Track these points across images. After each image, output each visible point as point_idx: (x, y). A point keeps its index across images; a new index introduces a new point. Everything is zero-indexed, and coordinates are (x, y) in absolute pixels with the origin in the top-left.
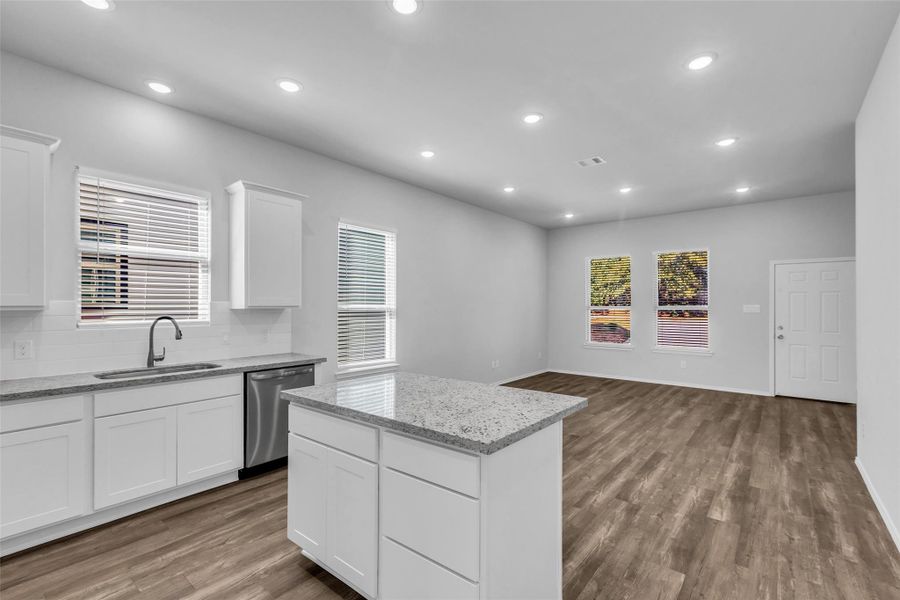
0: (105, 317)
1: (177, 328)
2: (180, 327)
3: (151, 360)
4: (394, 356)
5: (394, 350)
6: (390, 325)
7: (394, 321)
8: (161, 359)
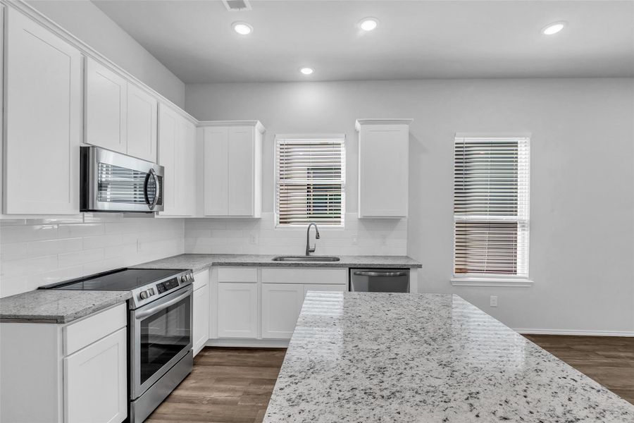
0: (289, 222)
1: (317, 231)
2: (318, 230)
3: (308, 251)
4: (526, 271)
5: (527, 264)
6: (523, 237)
7: (527, 233)
8: (313, 251)
